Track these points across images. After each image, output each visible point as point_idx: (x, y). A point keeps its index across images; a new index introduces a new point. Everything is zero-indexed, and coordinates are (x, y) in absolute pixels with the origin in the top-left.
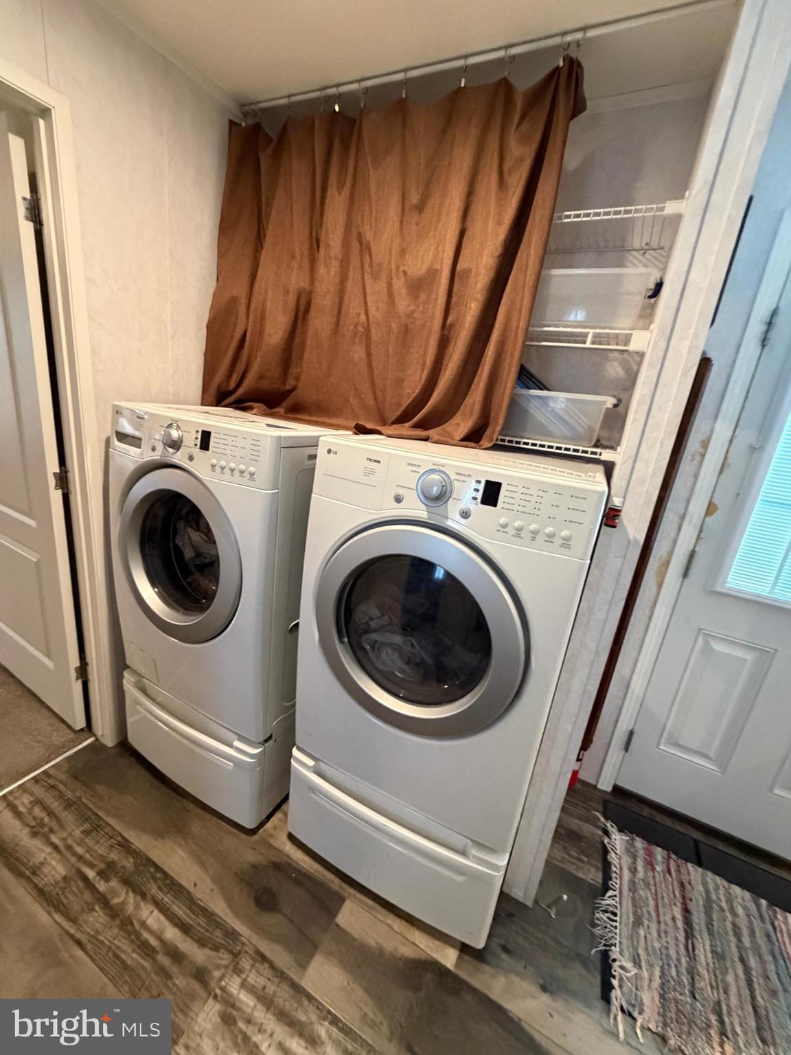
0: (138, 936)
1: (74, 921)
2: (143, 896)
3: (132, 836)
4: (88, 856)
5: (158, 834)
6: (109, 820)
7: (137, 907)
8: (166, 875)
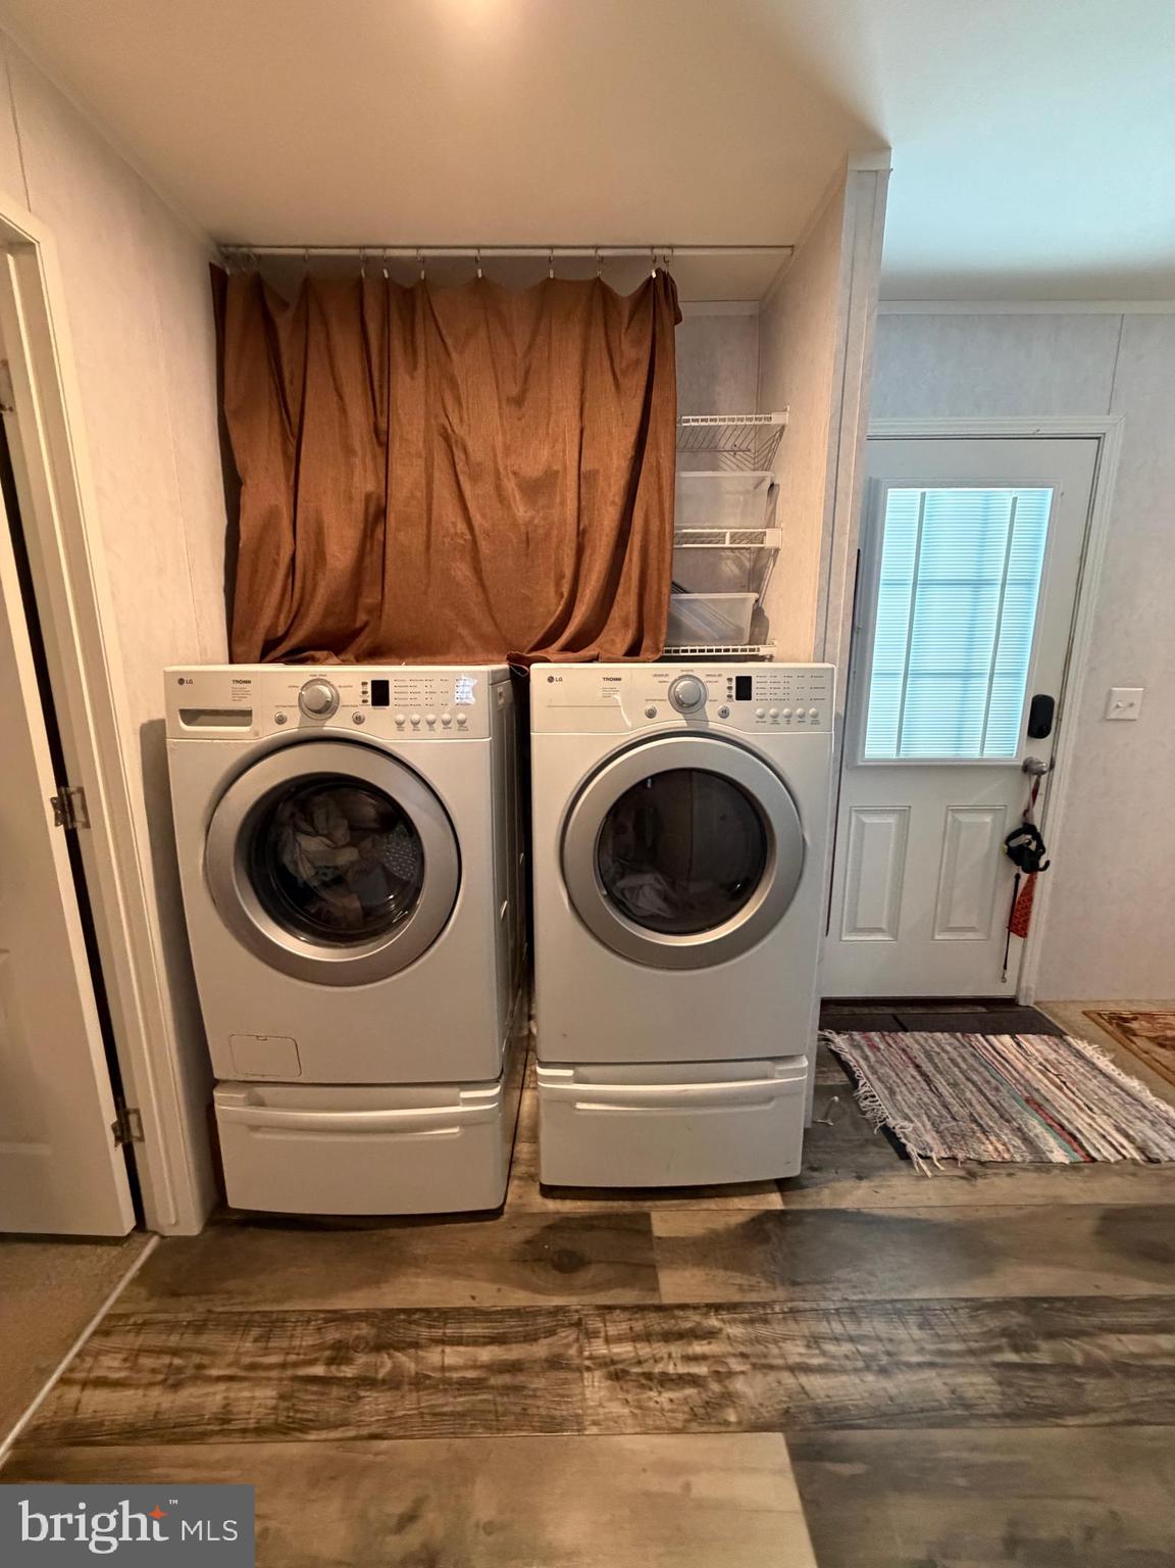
0: (448, 1382)
1: (345, 1424)
2: (416, 1345)
3: (341, 1303)
4: (292, 1358)
5: (375, 1281)
6: (286, 1307)
7: (417, 1360)
8: (427, 1311)
